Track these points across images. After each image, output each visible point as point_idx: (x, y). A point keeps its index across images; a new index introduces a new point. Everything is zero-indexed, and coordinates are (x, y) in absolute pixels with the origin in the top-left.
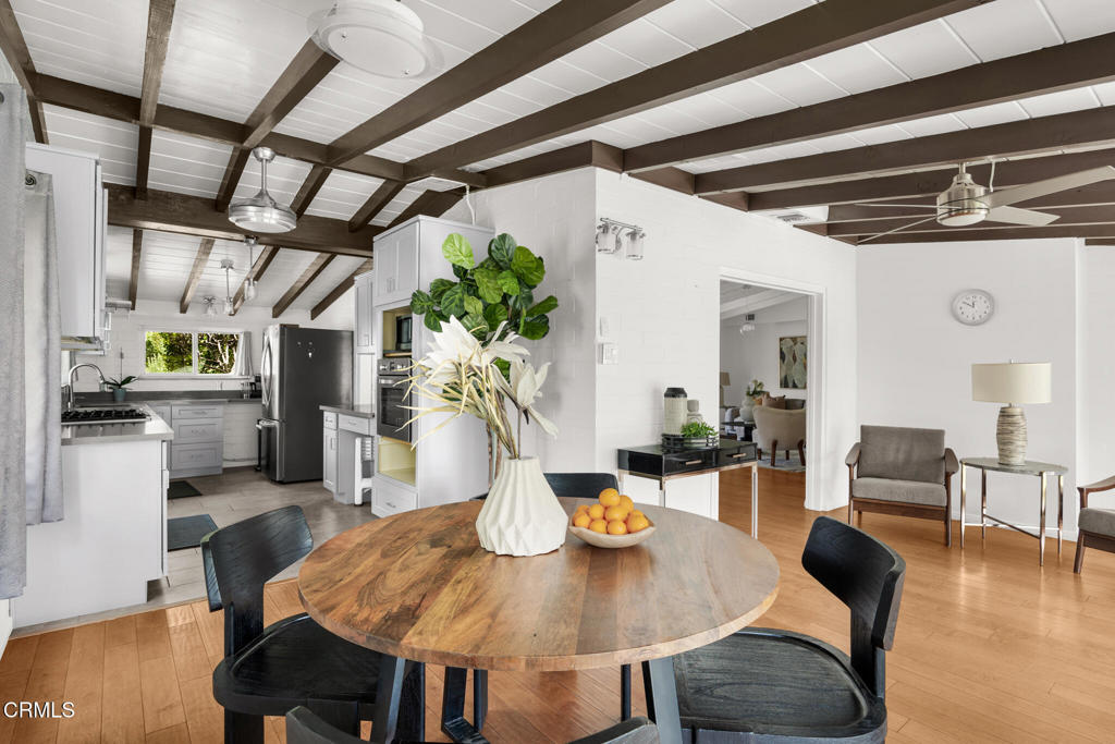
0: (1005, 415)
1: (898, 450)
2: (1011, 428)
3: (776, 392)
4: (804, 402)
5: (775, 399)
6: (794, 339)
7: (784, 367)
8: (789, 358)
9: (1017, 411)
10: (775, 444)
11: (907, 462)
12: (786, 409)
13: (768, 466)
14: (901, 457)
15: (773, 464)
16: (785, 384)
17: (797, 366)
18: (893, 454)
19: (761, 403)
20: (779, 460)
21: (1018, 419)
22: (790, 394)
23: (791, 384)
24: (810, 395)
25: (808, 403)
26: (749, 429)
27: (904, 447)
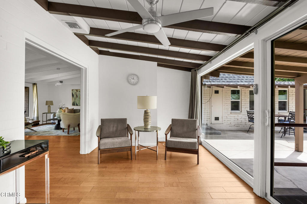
0: (146, 113)
1: (113, 127)
2: (148, 117)
3: (71, 107)
4: (80, 110)
5: (70, 109)
6: (77, 90)
7: (73, 99)
8: (75, 96)
9: (149, 111)
10: (69, 126)
11: (117, 130)
12: (74, 113)
13: (66, 134)
14: (115, 129)
15: (68, 134)
16: (74, 104)
17: (77, 99)
18: (112, 128)
19: (65, 112)
20: (71, 131)
21: (149, 114)
22: (75, 108)
23: (76, 104)
24: (82, 108)
25: (81, 111)
26: (59, 121)
27: (115, 126)
